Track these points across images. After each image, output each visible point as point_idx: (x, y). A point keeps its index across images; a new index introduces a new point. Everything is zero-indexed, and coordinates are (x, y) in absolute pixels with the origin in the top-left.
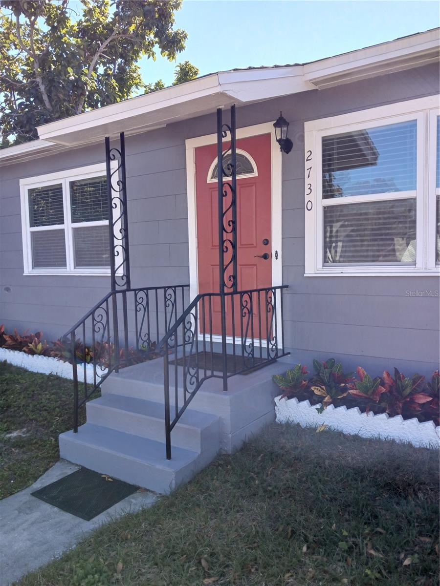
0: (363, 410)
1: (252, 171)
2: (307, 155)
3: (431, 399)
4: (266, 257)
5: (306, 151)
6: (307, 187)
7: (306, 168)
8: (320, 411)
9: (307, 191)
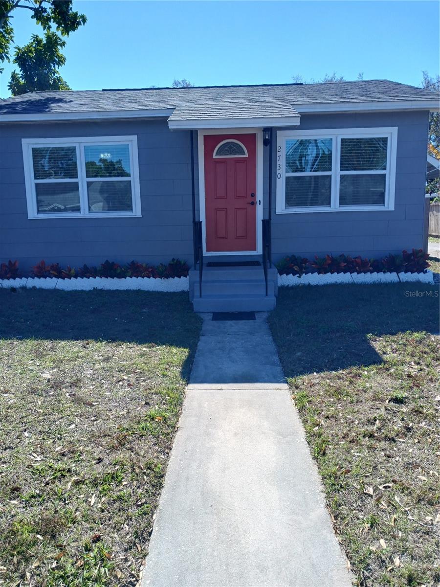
0: (319, 273)
1: (244, 154)
2: (278, 149)
3: (346, 264)
4: (253, 203)
5: (277, 147)
6: (278, 166)
7: (277, 156)
8: (299, 277)
9: (278, 168)
